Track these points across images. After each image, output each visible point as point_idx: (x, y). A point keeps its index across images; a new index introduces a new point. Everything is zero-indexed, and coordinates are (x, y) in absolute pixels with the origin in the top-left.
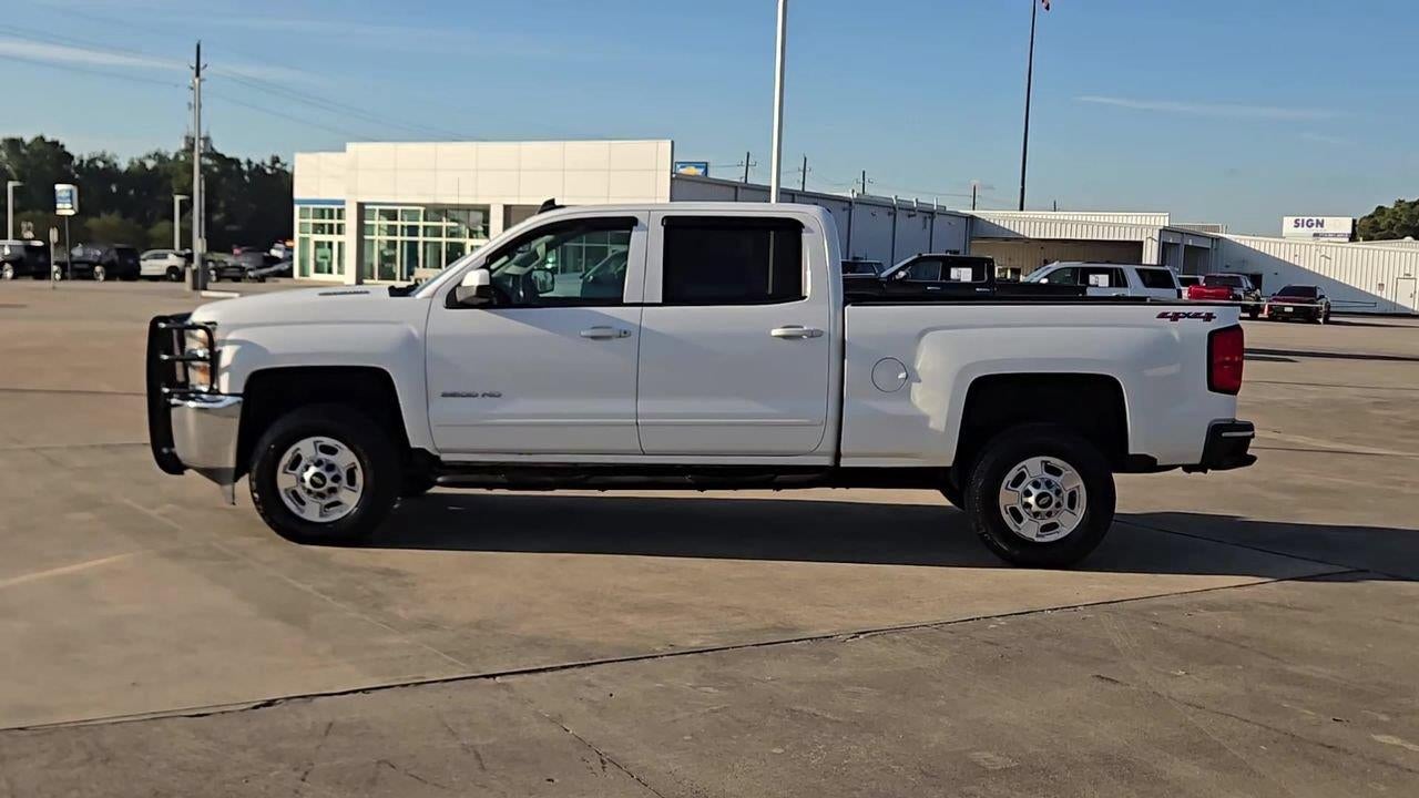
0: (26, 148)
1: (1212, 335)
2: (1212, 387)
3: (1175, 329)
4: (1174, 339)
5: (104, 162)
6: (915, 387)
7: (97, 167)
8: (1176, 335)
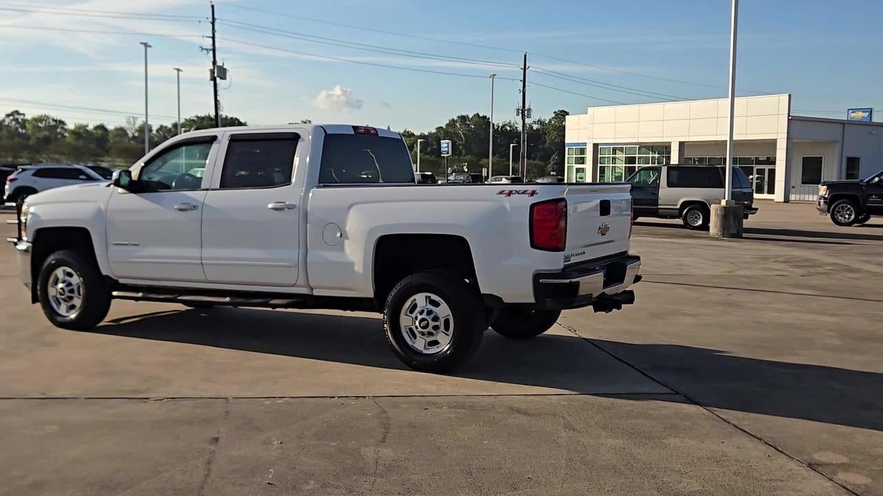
0: (469, 121)
1: (533, 206)
2: (534, 245)
3: (507, 202)
4: (506, 209)
5: (510, 126)
6: (347, 242)
7: (507, 130)
8: (508, 206)
